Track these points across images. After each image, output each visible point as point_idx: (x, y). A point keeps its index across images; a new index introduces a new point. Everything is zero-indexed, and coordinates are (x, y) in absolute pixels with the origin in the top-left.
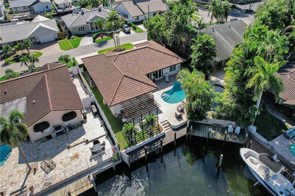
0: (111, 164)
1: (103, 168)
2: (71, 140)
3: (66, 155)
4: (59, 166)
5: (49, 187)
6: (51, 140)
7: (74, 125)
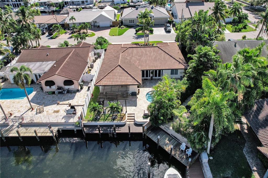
0: (73, 127)
1: (67, 127)
2: (63, 99)
3: (53, 108)
4: (45, 113)
5: (31, 123)
6: (54, 95)
7: (72, 91)
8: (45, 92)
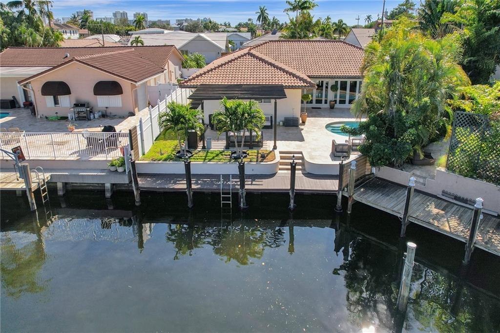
0: (101, 174)
6: (63, 122)
7: (115, 116)
8: (39, 117)
